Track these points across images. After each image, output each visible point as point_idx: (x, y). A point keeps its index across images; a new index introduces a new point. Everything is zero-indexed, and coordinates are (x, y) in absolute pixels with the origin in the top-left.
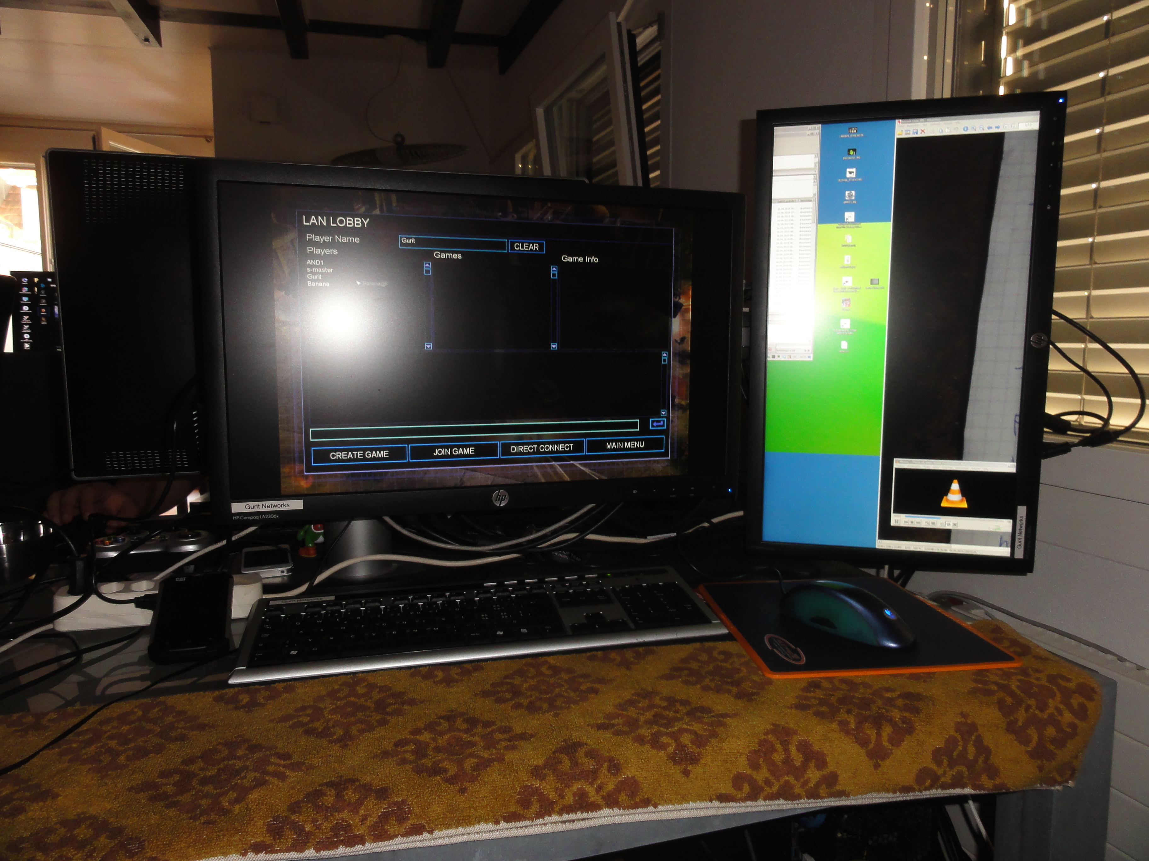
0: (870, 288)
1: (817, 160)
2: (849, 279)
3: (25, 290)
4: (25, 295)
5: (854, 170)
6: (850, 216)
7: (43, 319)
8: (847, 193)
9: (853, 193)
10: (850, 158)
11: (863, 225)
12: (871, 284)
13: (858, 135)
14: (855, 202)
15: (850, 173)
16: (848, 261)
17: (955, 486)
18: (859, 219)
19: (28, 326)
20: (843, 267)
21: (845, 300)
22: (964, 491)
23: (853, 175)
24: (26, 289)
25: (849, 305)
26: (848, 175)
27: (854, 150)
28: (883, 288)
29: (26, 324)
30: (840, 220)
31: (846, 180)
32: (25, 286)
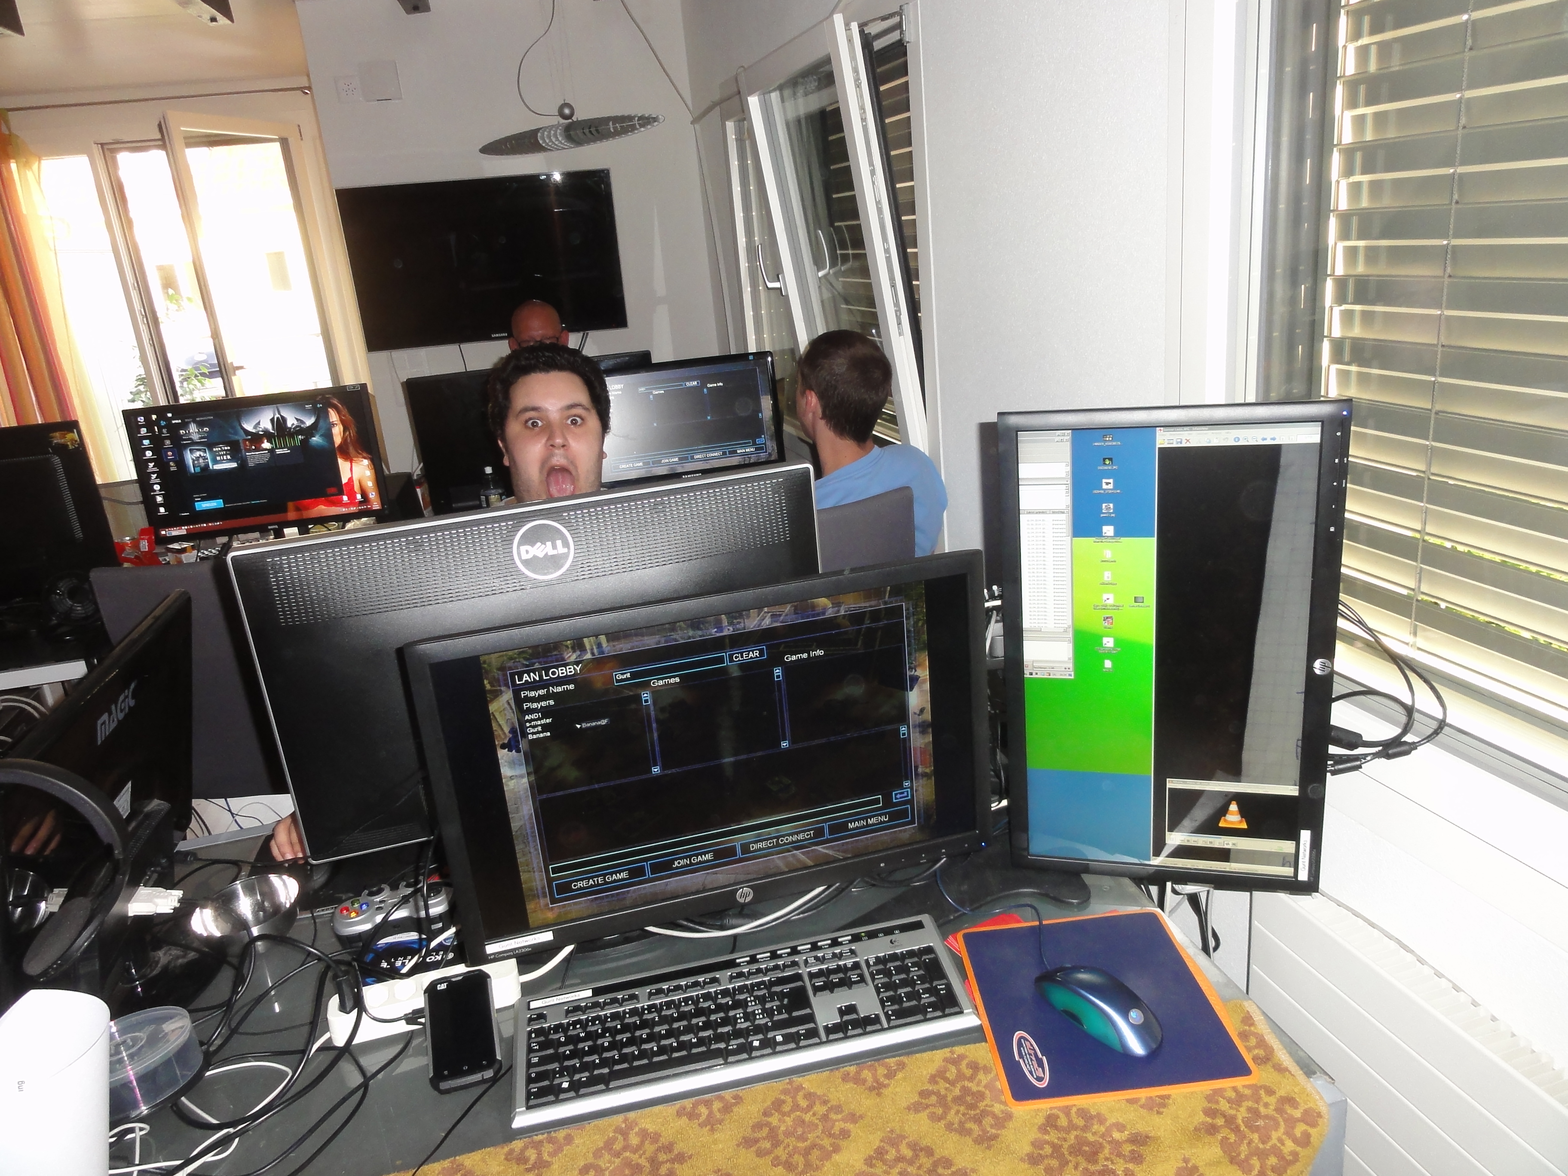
0: (1133, 606)
1: (1069, 469)
2: (1111, 596)
3: (144, 431)
4: (145, 438)
5: (1111, 481)
6: (1108, 530)
7: (172, 464)
8: (1104, 505)
9: (1111, 505)
10: (1106, 468)
11: (1125, 540)
12: (1135, 602)
13: (1114, 443)
14: (1113, 515)
15: (1107, 484)
16: (1108, 577)
17: (1234, 807)
18: (1119, 534)
19: (156, 475)
20: (1103, 584)
21: (1107, 618)
22: (1243, 812)
23: (1111, 486)
24: (145, 429)
25: (1112, 624)
26: (1104, 486)
27: (1110, 459)
28: (1149, 606)
29: (154, 473)
30: (1097, 533)
31: (1102, 492)
32: (143, 426)
